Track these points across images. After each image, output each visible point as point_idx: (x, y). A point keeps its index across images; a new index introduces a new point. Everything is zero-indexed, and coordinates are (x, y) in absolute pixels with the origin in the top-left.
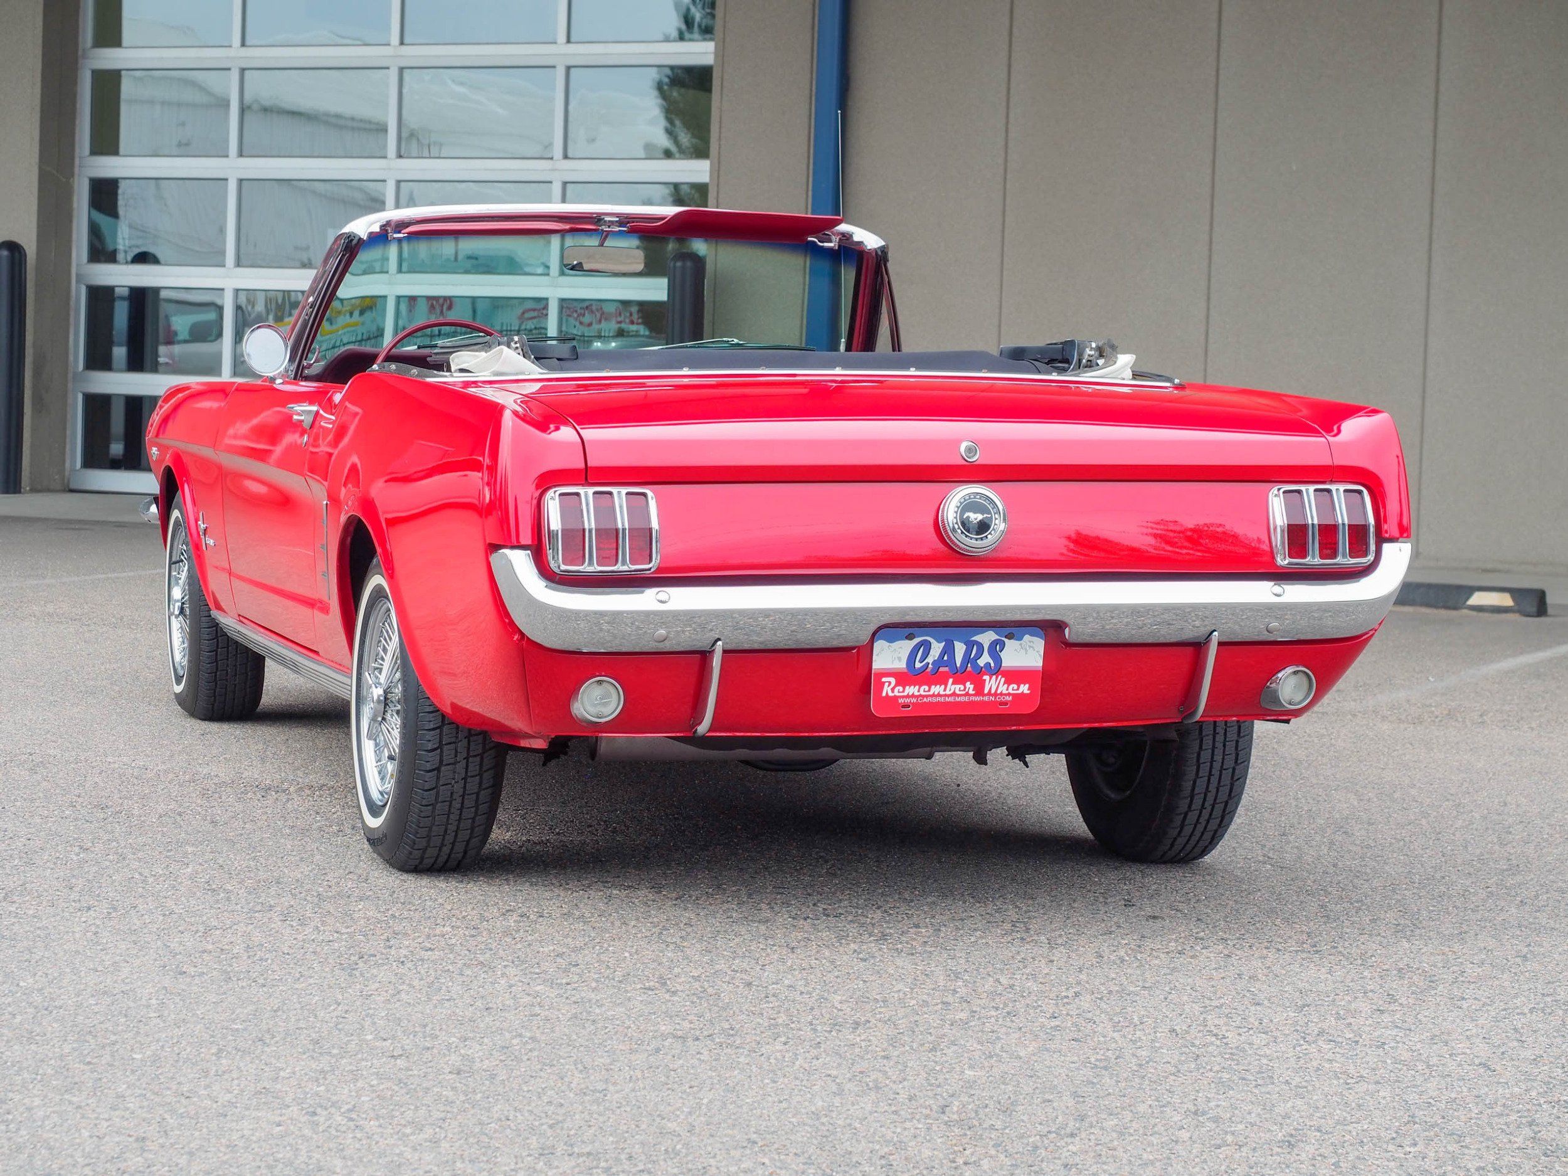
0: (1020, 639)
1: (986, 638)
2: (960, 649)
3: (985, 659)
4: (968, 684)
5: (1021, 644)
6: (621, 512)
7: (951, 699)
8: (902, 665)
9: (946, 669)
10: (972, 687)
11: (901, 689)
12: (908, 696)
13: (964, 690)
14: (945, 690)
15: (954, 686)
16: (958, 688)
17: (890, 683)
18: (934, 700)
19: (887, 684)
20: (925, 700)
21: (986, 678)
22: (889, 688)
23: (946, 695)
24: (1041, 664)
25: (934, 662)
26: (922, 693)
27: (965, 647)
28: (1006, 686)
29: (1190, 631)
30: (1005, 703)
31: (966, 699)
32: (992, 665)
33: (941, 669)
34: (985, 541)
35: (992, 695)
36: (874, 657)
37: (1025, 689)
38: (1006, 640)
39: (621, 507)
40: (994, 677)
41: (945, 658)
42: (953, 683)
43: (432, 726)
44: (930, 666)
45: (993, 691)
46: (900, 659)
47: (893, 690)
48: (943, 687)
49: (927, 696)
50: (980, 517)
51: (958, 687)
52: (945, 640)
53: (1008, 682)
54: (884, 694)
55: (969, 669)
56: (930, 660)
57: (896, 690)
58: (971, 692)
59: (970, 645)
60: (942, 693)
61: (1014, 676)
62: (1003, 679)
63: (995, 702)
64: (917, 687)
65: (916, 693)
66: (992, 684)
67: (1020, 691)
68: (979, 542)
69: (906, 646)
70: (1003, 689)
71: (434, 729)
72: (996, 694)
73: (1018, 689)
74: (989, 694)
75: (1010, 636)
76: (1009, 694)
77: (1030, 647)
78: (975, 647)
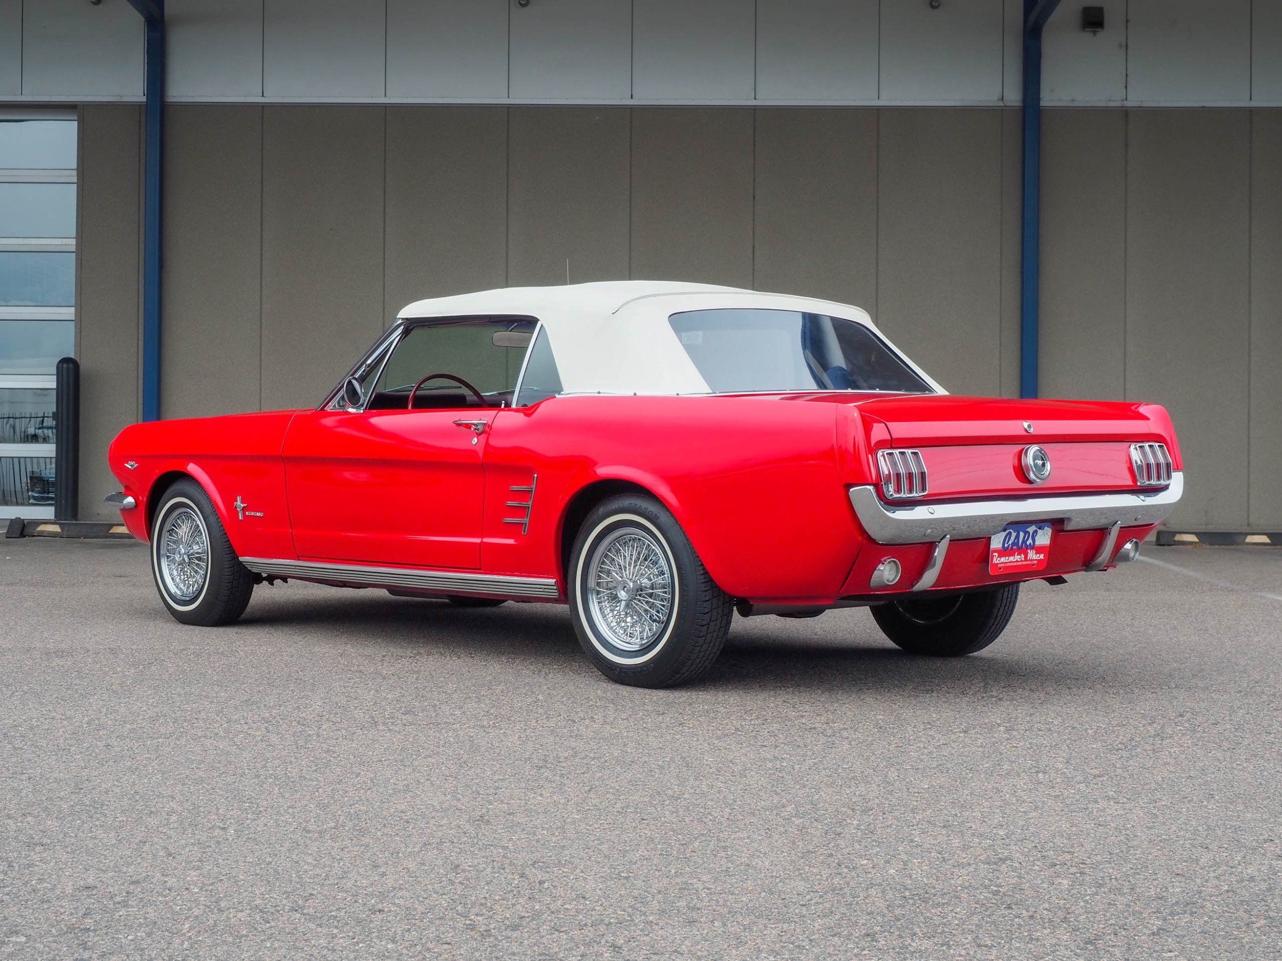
1: (1031, 529)
2: (1022, 534)
7: (1015, 564)
21: (1029, 551)
22: (996, 560)
24: (1049, 543)
29: (1102, 522)
37: (1042, 556)
43: (707, 599)
55: (1024, 547)
56: (1010, 543)
61: (1039, 550)
66: (1032, 555)
71: (709, 600)
76: (1036, 560)
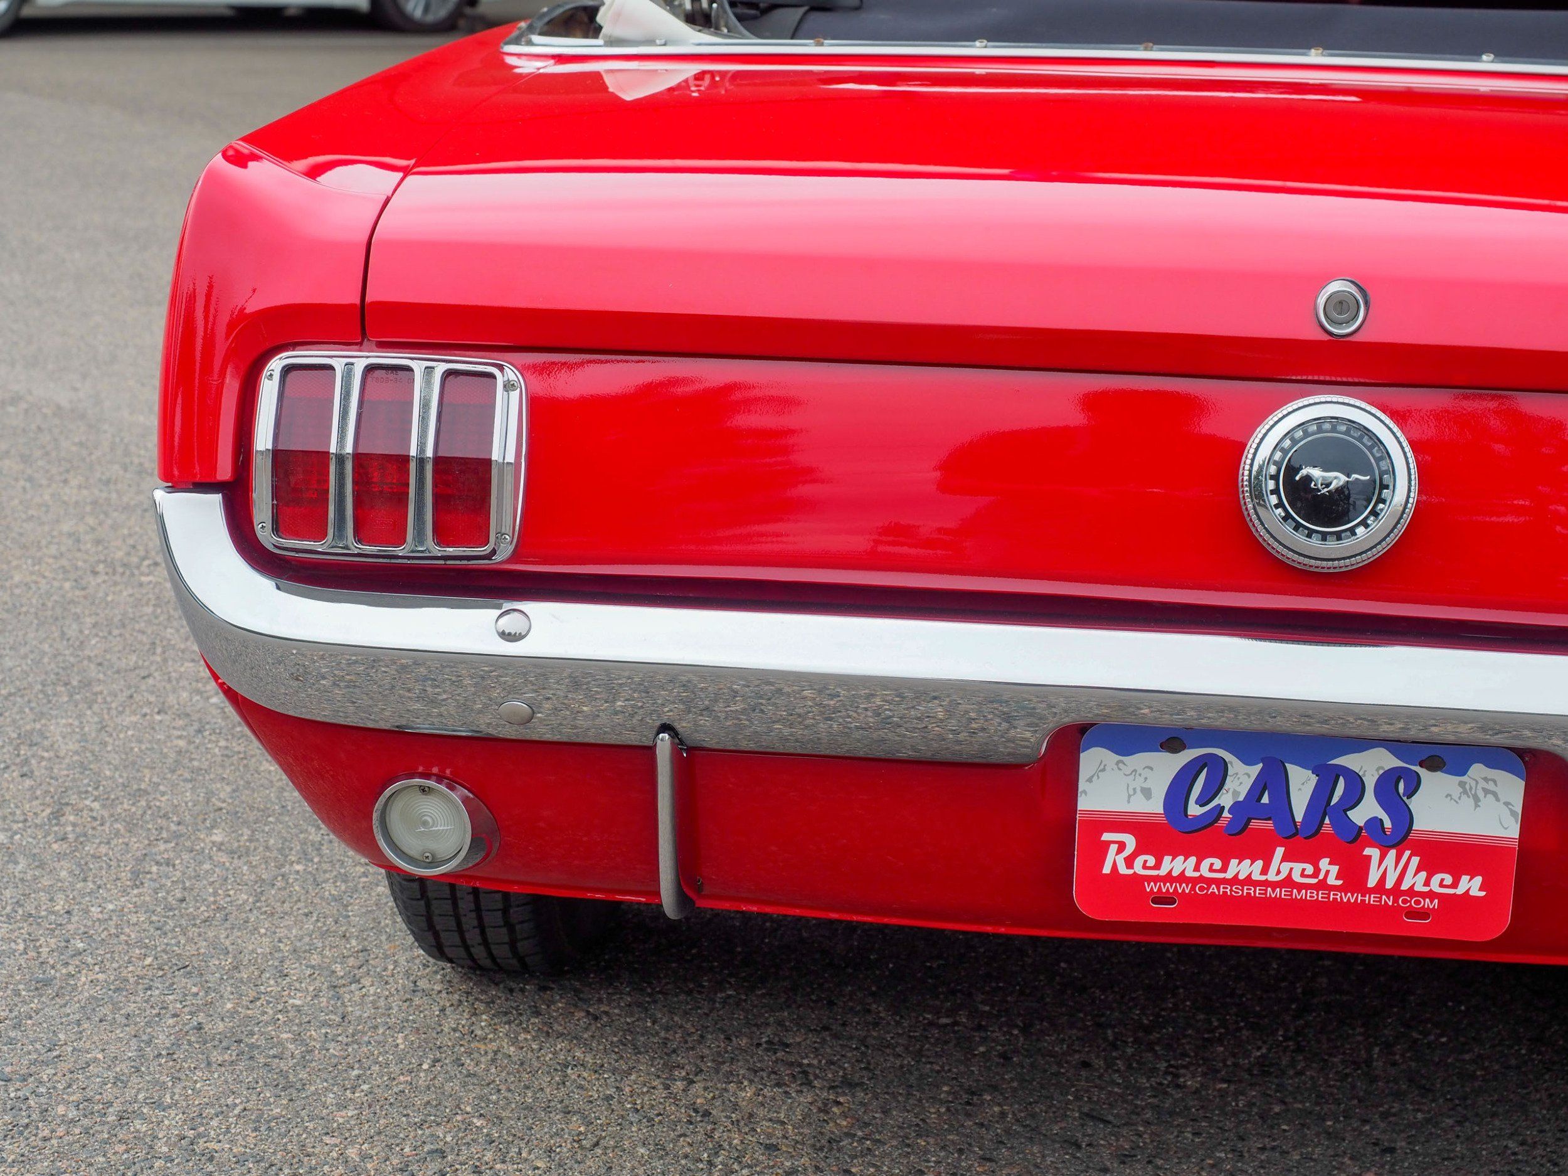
0: (1463, 772)
3: (1366, 811)
4: (1324, 863)
5: (1462, 784)
6: (424, 419)
8: (1154, 806)
9: (1269, 825)
10: (1334, 869)
11: (1151, 861)
12: (1168, 878)
13: (1316, 874)
14: (1265, 871)
15: (1286, 867)
16: (1298, 870)
17: (1122, 846)
18: (1238, 891)
19: (1113, 848)
20: (1213, 889)
21: (1373, 852)
23: (1266, 883)
25: (1236, 807)
26: (1205, 871)
27: (1314, 779)
28: (1423, 875)
30: (1423, 914)
31: (1321, 896)
32: (1388, 824)
33: (1255, 824)
34: (1347, 542)
35: (1387, 893)
36: (1082, 785)
37: (1472, 885)
38: (1422, 772)
39: (425, 406)
40: (1392, 853)
41: (1265, 799)
42: (1285, 859)
44: (1226, 814)
45: (1389, 884)
46: (1147, 793)
47: (1129, 862)
48: (1259, 864)
49: (1218, 882)
50: (1338, 479)
51: (1298, 867)
52: (1262, 760)
53: (1429, 867)
54: (1107, 869)
56: (1225, 800)
57: (1139, 862)
58: (1332, 880)
59: (1327, 776)
60: (1257, 876)
62: (1415, 860)
63: (1395, 910)
64: (1193, 860)
65: (1190, 873)
67: (1460, 890)
68: (1332, 544)
69: (1166, 766)
70: (1415, 880)
72: (1396, 891)
73: (1455, 885)
74: (1380, 886)
75: (1434, 764)
76: (1431, 895)
77: (1486, 792)
78: (1341, 781)
